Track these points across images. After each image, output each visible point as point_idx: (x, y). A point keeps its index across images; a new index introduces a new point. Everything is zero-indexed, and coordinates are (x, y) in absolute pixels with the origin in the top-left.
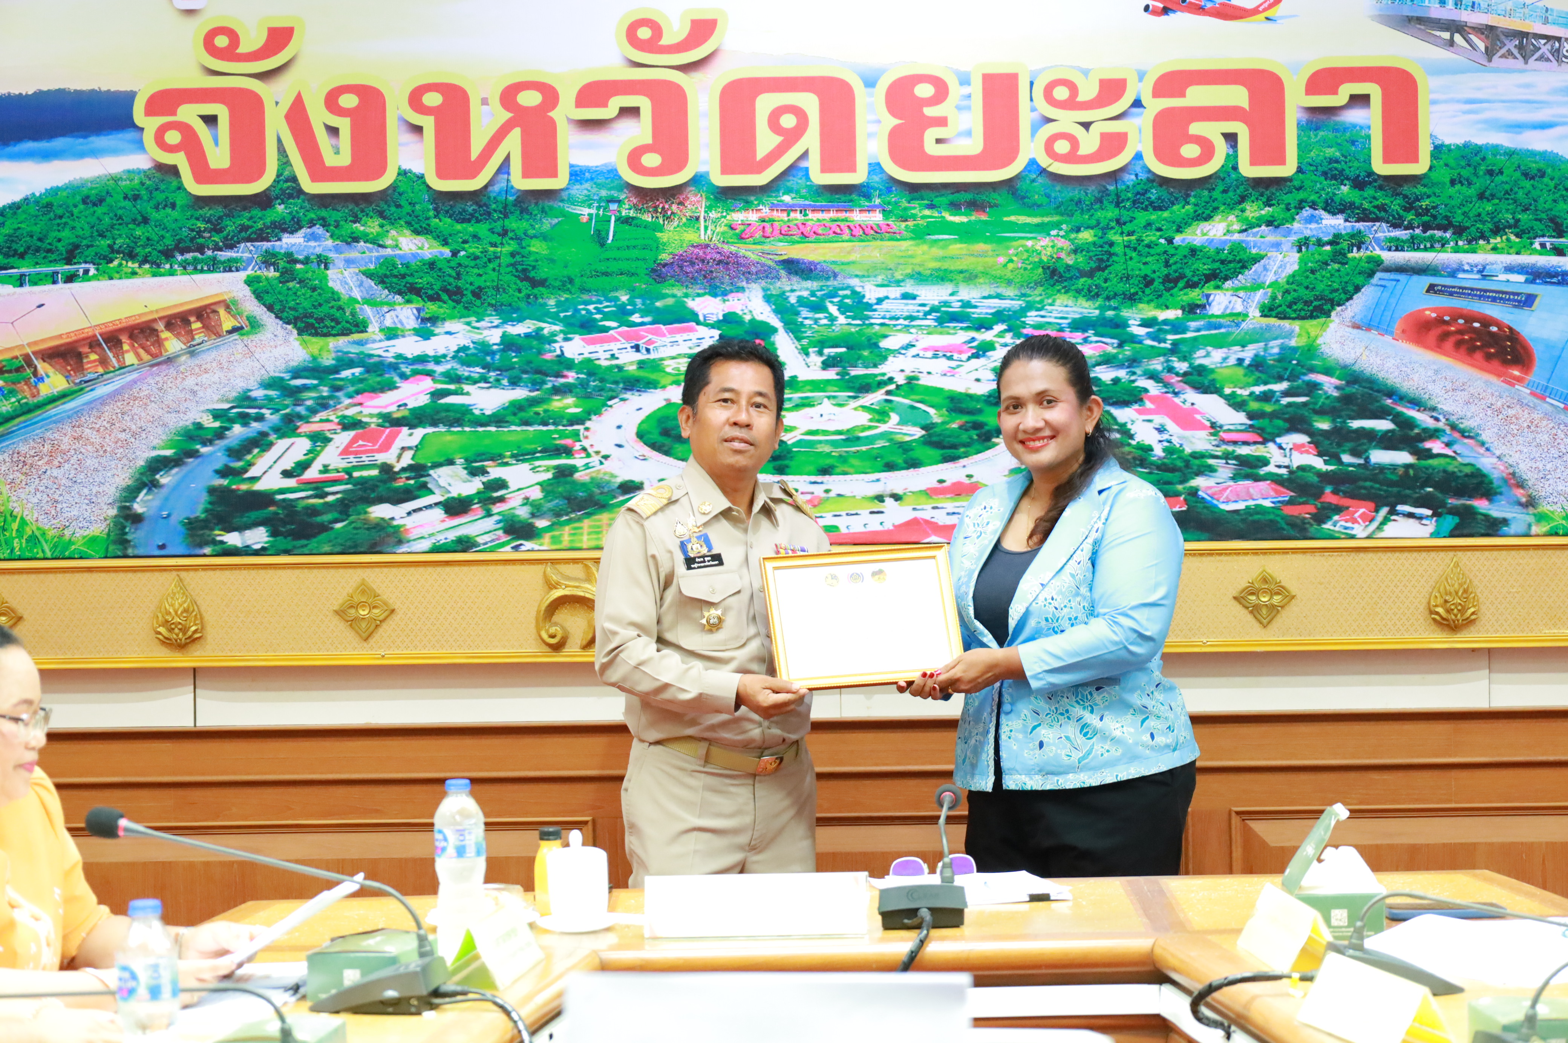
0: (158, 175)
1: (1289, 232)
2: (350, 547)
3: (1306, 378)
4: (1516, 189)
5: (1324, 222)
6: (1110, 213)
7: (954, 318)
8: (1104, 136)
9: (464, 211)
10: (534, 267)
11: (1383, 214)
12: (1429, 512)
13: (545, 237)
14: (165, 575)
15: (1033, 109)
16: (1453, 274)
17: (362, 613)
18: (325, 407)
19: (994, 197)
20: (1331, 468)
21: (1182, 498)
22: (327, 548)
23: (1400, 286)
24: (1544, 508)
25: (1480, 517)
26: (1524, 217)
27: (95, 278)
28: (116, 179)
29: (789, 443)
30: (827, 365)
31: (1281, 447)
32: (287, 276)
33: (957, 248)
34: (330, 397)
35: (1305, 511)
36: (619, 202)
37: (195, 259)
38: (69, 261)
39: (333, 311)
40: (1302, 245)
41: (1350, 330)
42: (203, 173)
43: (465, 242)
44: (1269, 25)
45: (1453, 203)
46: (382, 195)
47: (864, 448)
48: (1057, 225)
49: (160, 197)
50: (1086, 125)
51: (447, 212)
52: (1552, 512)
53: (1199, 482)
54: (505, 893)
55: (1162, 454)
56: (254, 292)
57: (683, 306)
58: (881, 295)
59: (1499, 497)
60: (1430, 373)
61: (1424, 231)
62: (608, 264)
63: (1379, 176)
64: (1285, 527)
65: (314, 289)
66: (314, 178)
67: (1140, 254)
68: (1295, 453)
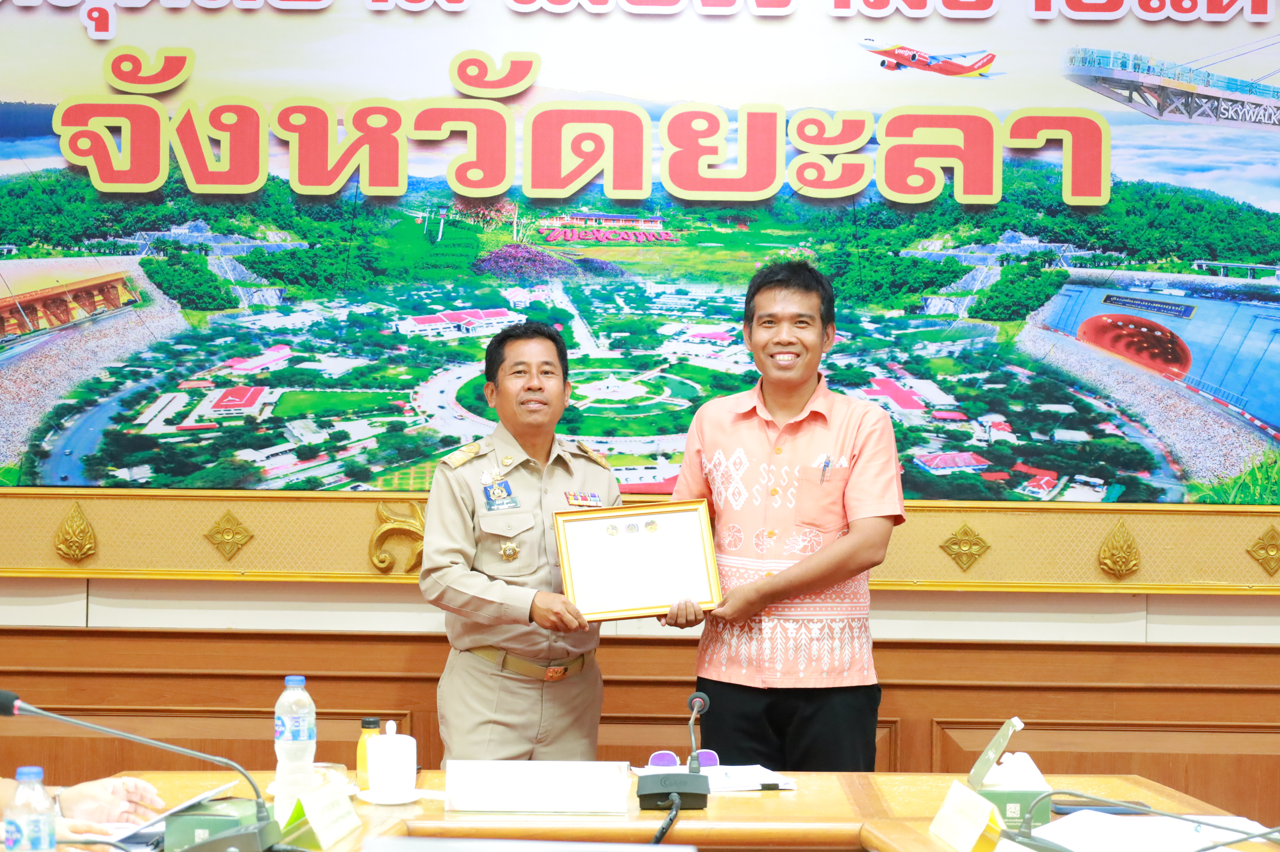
0: (71, 174)
1: (993, 250)
2: (219, 484)
3: (1004, 369)
4: (1179, 220)
5: (1022, 242)
6: (848, 229)
7: (719, 311)
8: (844, 166)
9: (321, 211)
10: (376, 259)
11: (1070, 237)
12: (1101, 481)
13: (386, 235)
14: (67, 502)
15: (788, 143)
16: (1126, 288)
17: (227, 538)
18: (202, 368)
19: (754, 213)
20: (1022, 443)
22: (199, 484)
23: (1083, 296)
24: (1195, 481)
25: (1142, 486)
26: (1185, 243)
27: (17, 256)
28: (36, 177)
29: (581, 409)
30: (613, 347)
31: (982, 425)
32: (174, 260)
33: (722, 254)
34: (206, 360)
35: (1000, 478)
36: (448, 208)
37: (99, 244)
39: (211, 290)
40: (1004, 260)
41: (1042, 331)
42: (108, 174)
43: (321, 236)
44: (983, 80)
45: (1128, 230)
46: (255, 196)
47: (641, 415)
48: (805, 238)
49: (72, 192)
50: (831, 157)
51: (307, 212)
52: (1202, 485)
53: (914, 451)
54: (331, 770)
56: (147, 272)
57: (498, 294)
58: (660, 291)
59: (1158, 470)
60: (1105, 368)
61: (1104, 252)
62: (438, 258)
63: (1068, 206)
64: (984, 490)
65: (196, 272)
66: (199, 181)
67: (872, 263)
68: (993, 430)
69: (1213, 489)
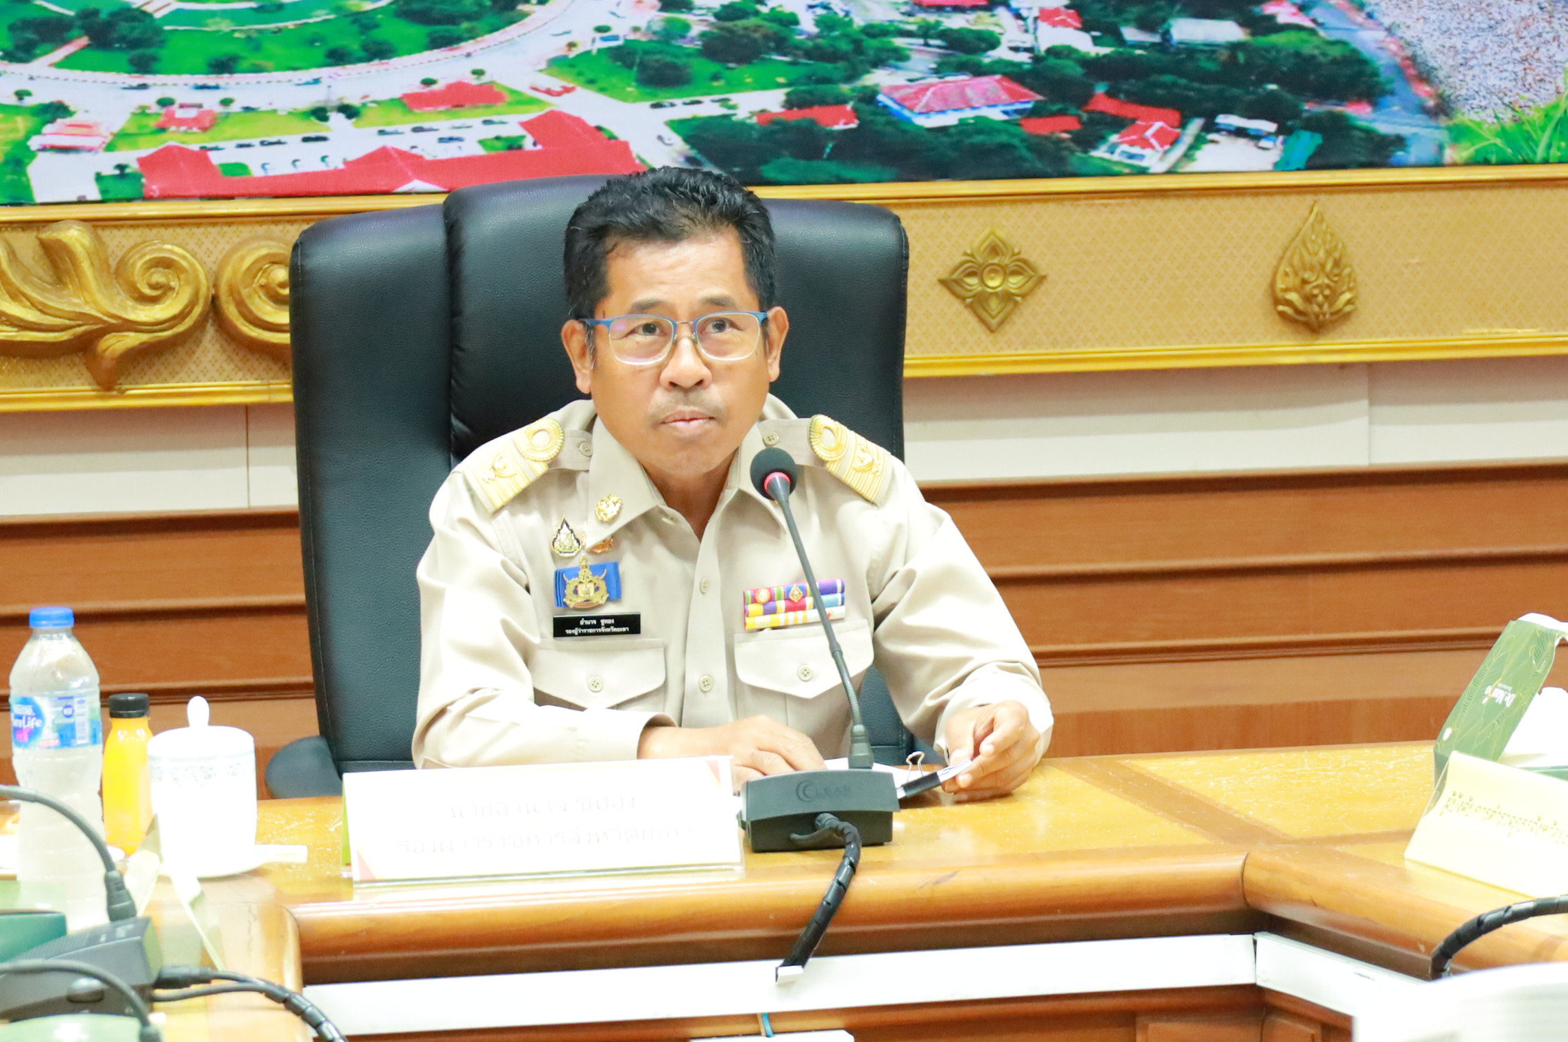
12: (1270, 127)
20: (1104, 51)
21: (849, 107)
24: (1465, 116)
25: (1357, 133)
29: (157, 15)
31: (1018, 16)
47: (290, 25)
52: (1479, 124)
53: (878, 78)
55: (814, 30)
59: (1389, 98)
64: (1024, 152)
68: (1043, 26)
69: (1503, 133)
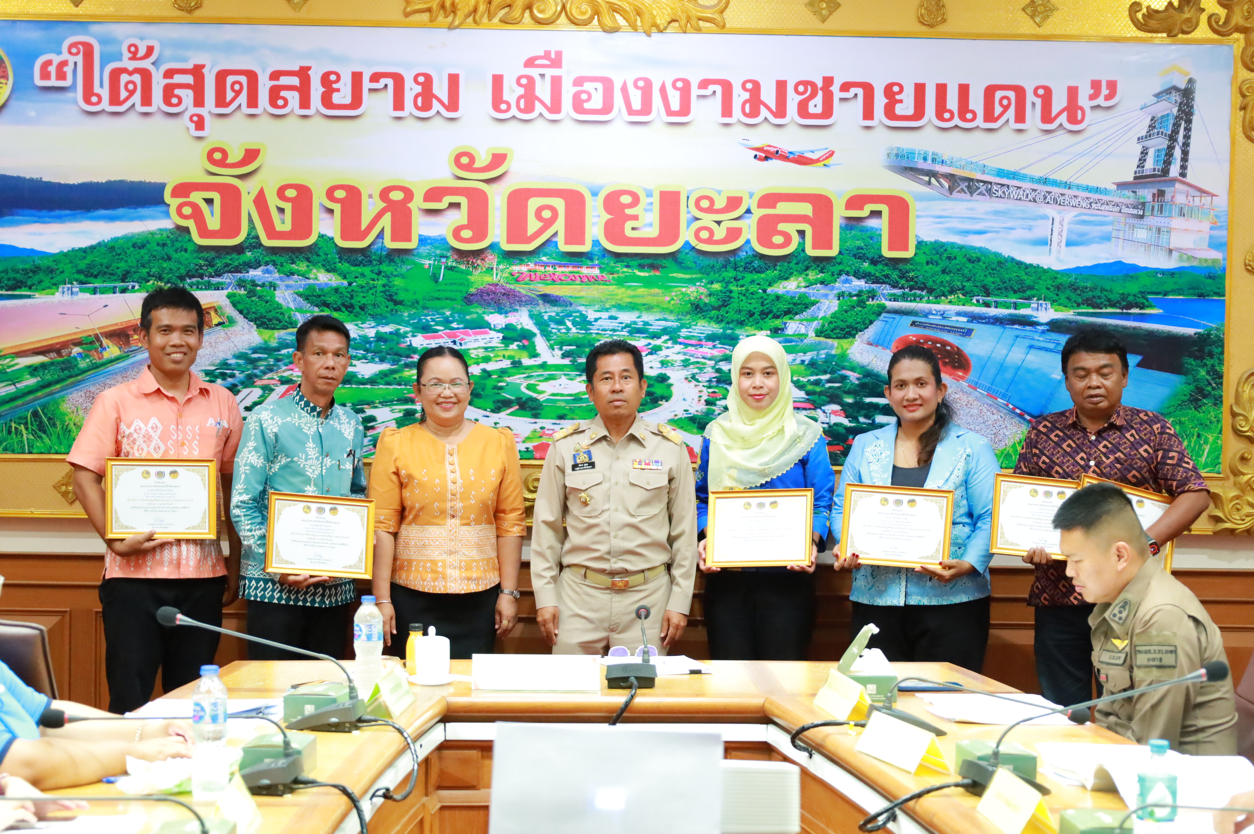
0: (178, 232)
1: (833, 289)
3: (840, 373)
4: (963, 268)
5: (853, 283)
6: (731, 273)
7: (639, 331)
8: (729, 230)
9: (356, 259)
10: (396, 294)
11: (887, 280)
13: (403, 276)
15: (688, 212)
16: (926, 316)
18: (271, 370)
19: (664, 262)
20: (851, 424)
23: (896, 321)
26: (968, 285)
27: (138, 291)
28: (152, 234)
29: (541, 400)
30: (564, 356)
31: (824, 412)
32: (251, 293)
33: (642, 291)
34: (274, 365)
35: (837, 449)
36: (447, 257)
37: (198, 282)
38: (123, 281)
39: (278, 315)
40: (840, 296)
41: (866, 346)
42: (204, 232)
43: (356, 277)
44: (826, 169)
45: (927, 275)
46: (310, 248)
48: (700, 280)
49: (178, 245)
50: (719, 223)
51: (346, 259)
54: (391, 661)
56: (232, 302)
57: (483, 318)
58: (597, 317)
61: (911, 291)
62: (439, 293)
63: (886, 258)
65: (267, 302)
66: (269, 237)
67: (747, 298)
68: (832, 416)
